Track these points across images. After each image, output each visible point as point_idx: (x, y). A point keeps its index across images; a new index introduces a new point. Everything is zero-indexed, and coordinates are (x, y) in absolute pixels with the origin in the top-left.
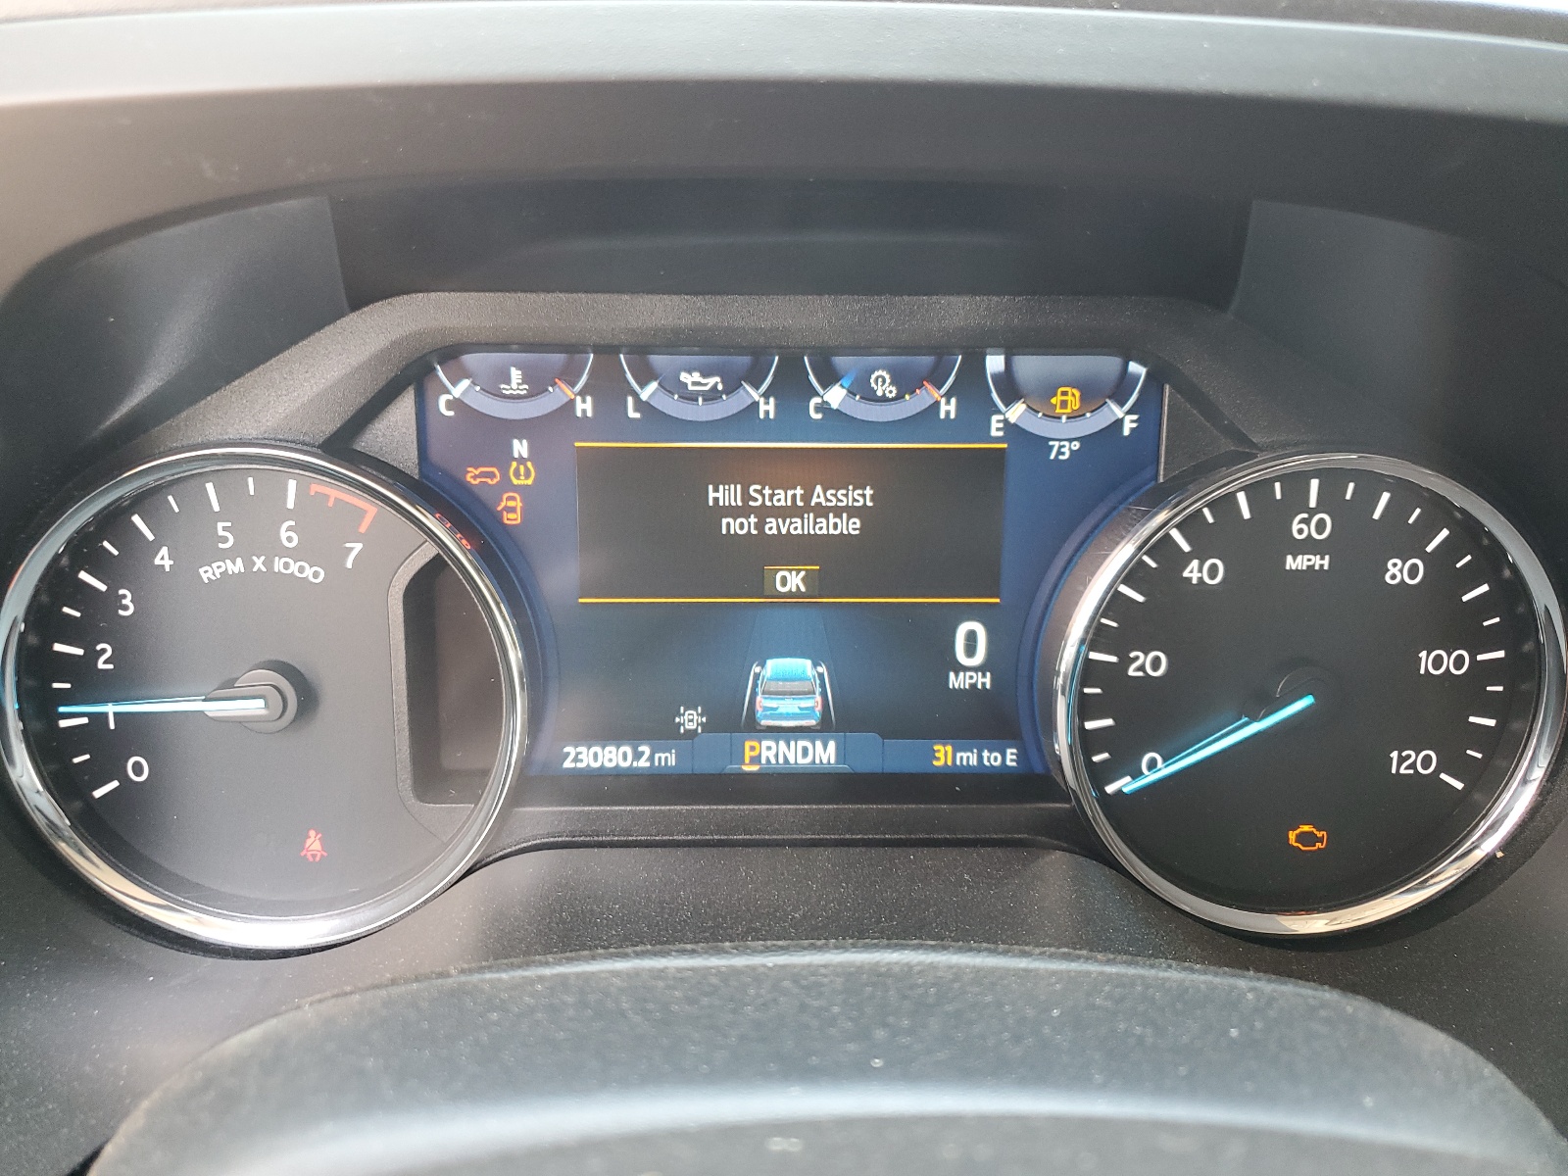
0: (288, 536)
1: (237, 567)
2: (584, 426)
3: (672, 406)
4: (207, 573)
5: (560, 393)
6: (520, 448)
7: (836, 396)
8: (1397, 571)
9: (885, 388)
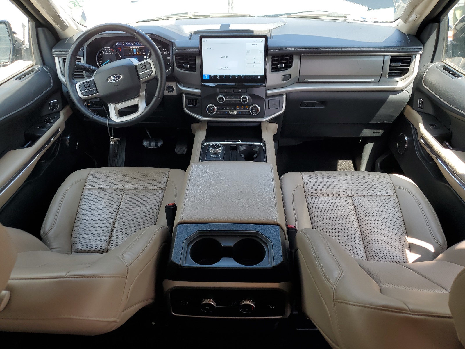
0: (110, 52)
1: (107, 53)
2: (124, 46)
3: (128, 44)
4: (106, 54)
5: (122, 44)
6: (121, 47)
7: (136, 44)
8: (165, 53)
9: (138, 43)
